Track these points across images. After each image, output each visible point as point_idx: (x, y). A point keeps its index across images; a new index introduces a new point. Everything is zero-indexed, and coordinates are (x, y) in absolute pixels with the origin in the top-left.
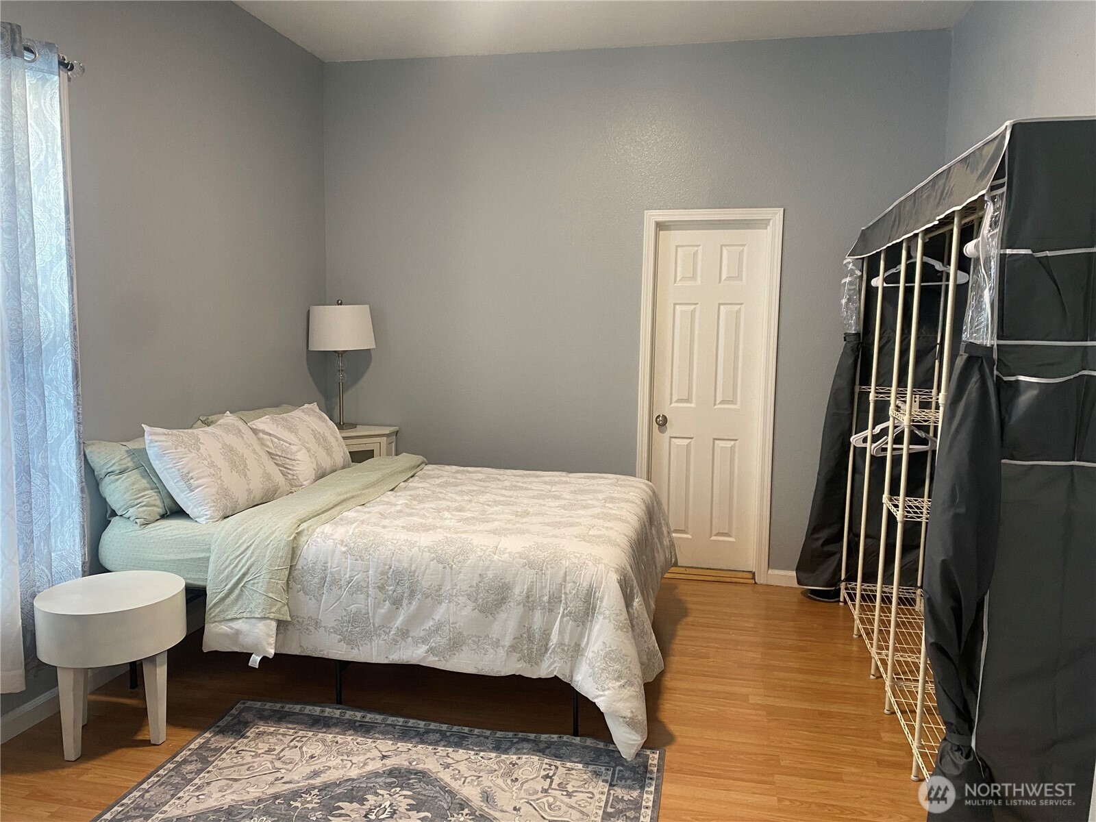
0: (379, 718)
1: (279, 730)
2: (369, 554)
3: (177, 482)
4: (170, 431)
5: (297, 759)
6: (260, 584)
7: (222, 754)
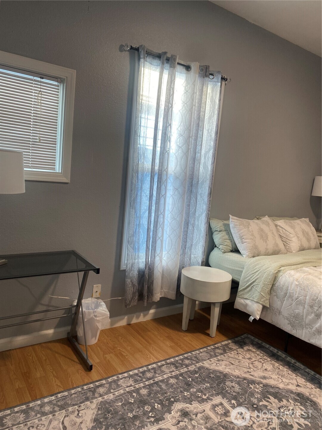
0: (302, 367)
1: (257, 352)
2: (308, 289)
3: (238, 239)
4: (239, 219)
5: (260, 367)
6: (259, 288)
7: (232, 351)
